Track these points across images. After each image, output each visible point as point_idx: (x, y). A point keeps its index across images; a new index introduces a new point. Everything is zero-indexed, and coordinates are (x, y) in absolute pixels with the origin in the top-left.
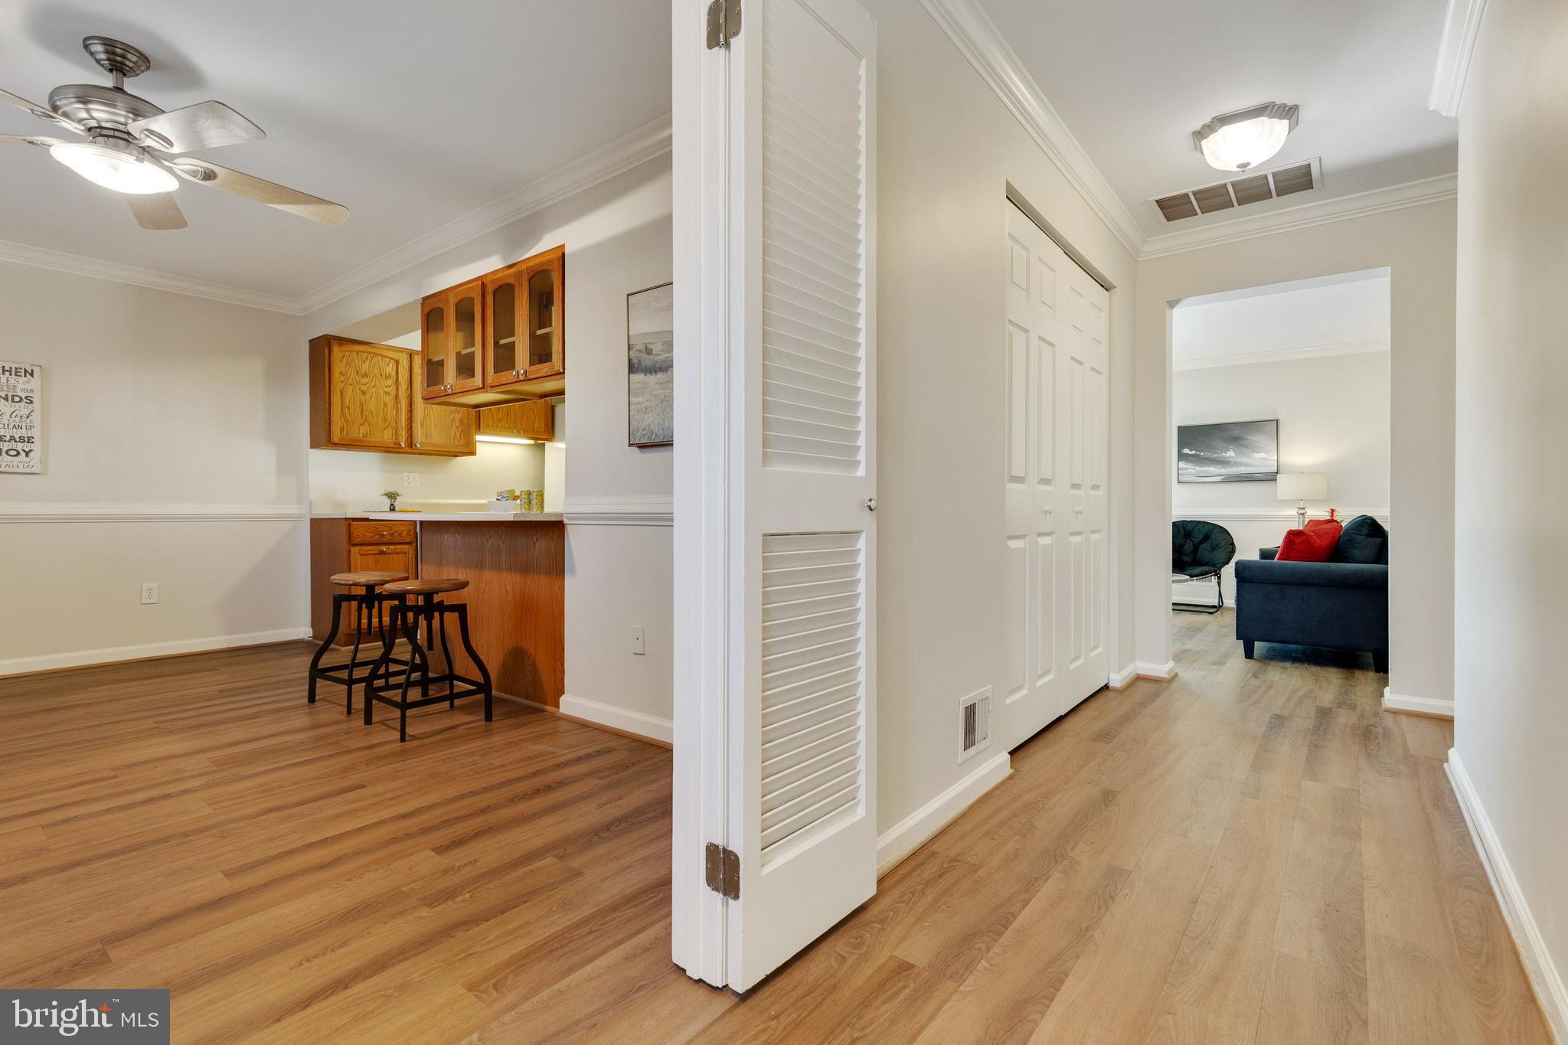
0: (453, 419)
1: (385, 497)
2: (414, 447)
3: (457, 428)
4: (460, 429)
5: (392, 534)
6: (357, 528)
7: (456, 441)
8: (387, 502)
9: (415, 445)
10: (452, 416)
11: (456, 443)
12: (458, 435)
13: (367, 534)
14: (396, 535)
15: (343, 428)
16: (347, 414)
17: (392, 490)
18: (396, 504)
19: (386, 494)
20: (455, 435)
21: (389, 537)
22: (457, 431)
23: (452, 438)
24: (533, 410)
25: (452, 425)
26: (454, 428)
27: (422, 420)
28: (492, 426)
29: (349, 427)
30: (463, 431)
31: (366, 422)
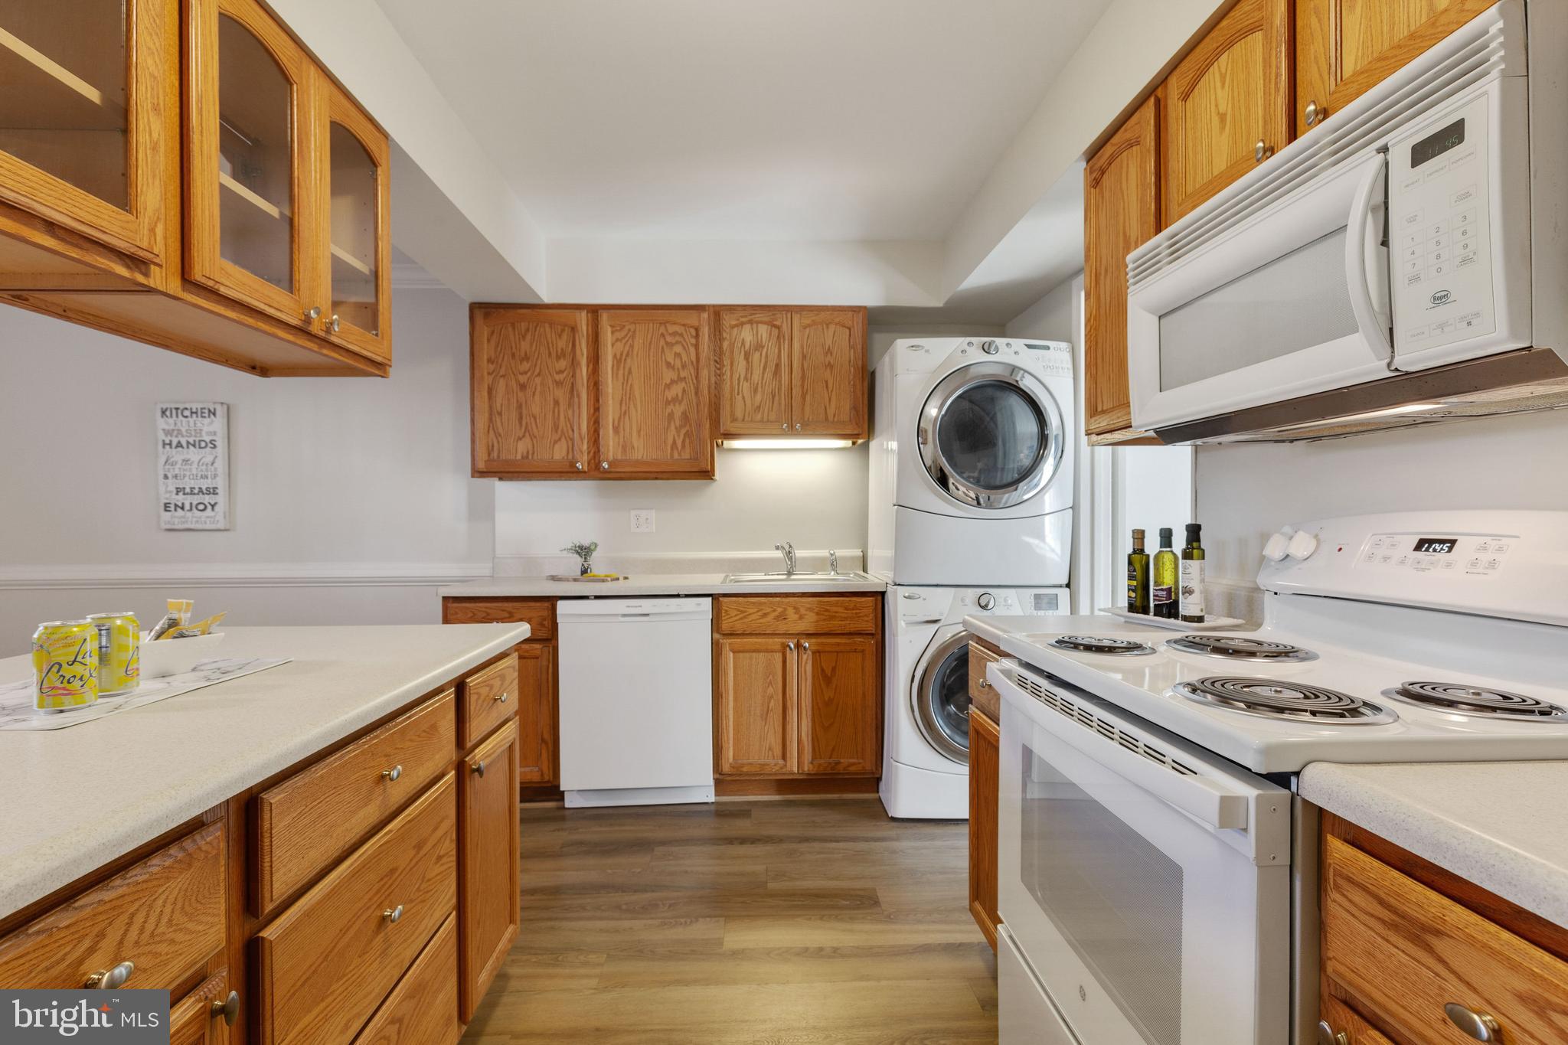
0: (671, 416)
1: (570, 554)
2: (600, 468)
3: (678, 430)
4: (683, 432)
6: (456, 613)
7: (679, 453)
8: (573, 560)
9: (602, 463)
10: (669, 410)
11: (676, 457)
12: (679, 441)
15: (493, 446)
16: (499, 424)
19: (572, 549)
20: (675, 442)
22: (679, 436)
23: (669, 448)
24: (826, 382)
25: (669, 423)
26: (672, 431)
27: (616, 423)
28: (743, 420)
29: (501, 445)
30: (684, 442)
31: (527, 434)
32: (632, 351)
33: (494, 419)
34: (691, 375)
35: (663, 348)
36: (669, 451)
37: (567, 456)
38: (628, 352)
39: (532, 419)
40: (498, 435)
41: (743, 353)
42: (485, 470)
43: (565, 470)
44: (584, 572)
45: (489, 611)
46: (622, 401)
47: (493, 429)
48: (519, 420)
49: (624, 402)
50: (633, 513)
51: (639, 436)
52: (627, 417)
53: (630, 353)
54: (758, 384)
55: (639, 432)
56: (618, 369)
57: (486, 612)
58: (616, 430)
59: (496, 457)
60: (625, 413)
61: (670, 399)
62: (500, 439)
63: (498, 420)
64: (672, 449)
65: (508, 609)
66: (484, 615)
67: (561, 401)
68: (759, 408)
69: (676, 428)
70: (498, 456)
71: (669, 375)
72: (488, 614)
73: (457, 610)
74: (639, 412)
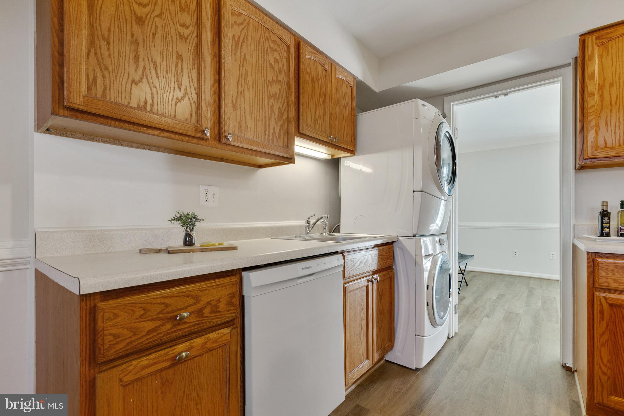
0: (272, 108)
1: (177, 224)
2: (223, 140)
3: (277, 121)
4: (280, 123)
5: (200, 312)
6: (116, 316)
7: (275, 140)
8: (179, 231)
9: (226, 137)
10: (271, 104)
11: (275, 143)
12: (277, 131)
13: (142, 324)
14: (206, 312)
15: (95, 79)
16: (106, 54)
17: (186, 210)
18: (194, 234)
19: (179, 219)
20: (274, 132)
21: (193, 319)
22: (277, 126)
23: (271, 134)
24: (343, 115)
25: (271, 114)
26: (273, 122)
27: (234, 100)
28: (311, 126)
29: (108, 82)
30: (280, 131)
31: (145, 80)
32: (247, 38)
33: (97, 42)
34: (284, 81)
35: (267, 50)
36: (271, 138)
37: (191, 119)
38: (244, 39)
39: (151, 64)
40: (103, 67)
41: (310, 79)
42: (82, 108)
43: (188, 133)
44: (188, 241)
45: (167, 301)
46: (238, 81)
47: (96, 55)
48: (134, 58)
49: (240, 82)
50: (202, 188)
51: (251, 118)
52: (242, 98)
53: (246, 40)
54: (317, 104)
55: (251, 113)
56: (236, 50)
57: (164, 303)
58: (234, 106)
59: (99, 95)
60: (241, 92)
61: (271, 95)
62: (106, 74)
63: (104, 47)
64: (273, 136)
65: (193, 293)
66: (162, 307)
67: (185, 56)
68: (317, 120)
69: (275, 119)
70: (104, 95)
71: (271, 76)
72: (167, 306)
73: (116, 311)
74: (251, 96)
